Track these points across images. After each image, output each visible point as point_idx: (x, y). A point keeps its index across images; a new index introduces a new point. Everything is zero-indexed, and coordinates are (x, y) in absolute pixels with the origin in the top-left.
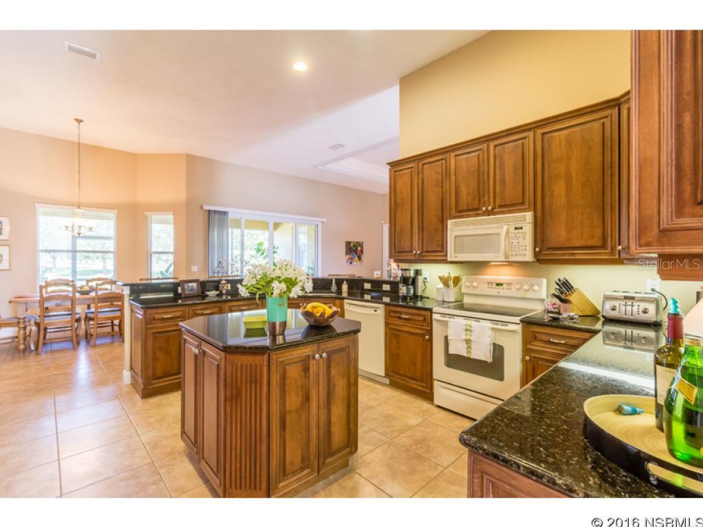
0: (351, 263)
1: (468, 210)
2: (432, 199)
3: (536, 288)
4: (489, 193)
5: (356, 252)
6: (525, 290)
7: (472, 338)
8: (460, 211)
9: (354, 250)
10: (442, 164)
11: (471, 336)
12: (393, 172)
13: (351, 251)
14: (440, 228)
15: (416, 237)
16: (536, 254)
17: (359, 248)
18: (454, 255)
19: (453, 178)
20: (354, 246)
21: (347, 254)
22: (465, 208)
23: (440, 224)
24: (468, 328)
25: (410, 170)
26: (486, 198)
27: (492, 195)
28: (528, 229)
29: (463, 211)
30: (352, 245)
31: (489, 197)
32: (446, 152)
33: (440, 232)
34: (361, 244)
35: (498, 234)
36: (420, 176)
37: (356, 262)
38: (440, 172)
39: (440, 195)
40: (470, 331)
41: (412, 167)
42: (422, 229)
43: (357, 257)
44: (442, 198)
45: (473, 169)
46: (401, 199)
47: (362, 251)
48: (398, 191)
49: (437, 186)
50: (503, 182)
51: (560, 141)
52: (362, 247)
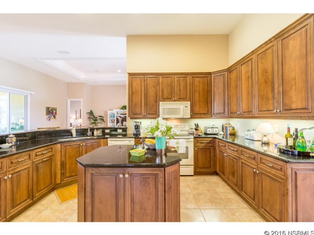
0: (49, 120)
1: (167, 99)
2: (152, 92)
3: (186, 126)
4: (175, 93)
5: (52, 113)
6: (183, 128)
7: (179, 146)
8: (163, 99)
9: (51, 112)
10: (156, 79)
11: (179, 145)
12: (130, 78)
13: (49, 113)
14: (155, 105)
15: (143, 108)
16: (191, 115)
17: (54, 111)
18: (163, 115)
19: (161, 86)
20: (51, 110)
21: (47, 114)
22: (166, 98)
23: (155, 103)
24: (178, 142)
25: (140, 78)
26: (174, 95)
27: (176, 94)
28: (189, 107)
29: (165, 99)
30: (50, 109)
31: (175, 95)
32: (158, 75)
33: (155, 107)
34: (55, 109)
35: (180, 108)
36: (145, 82)
37: (52, 119)
38: (155, 82)
39: (155, 92)
40: (178, 143)
41: (141, 78)
42: (146, 104)
43: (53, 117)
44: (156, 93)
45: (169, 84)
46: (135, 90)
47: (56, 113)
48: (133, 87)
49: (154, 87)
50: (180, 90)
51: (197, 81)
52: (56, 111)
